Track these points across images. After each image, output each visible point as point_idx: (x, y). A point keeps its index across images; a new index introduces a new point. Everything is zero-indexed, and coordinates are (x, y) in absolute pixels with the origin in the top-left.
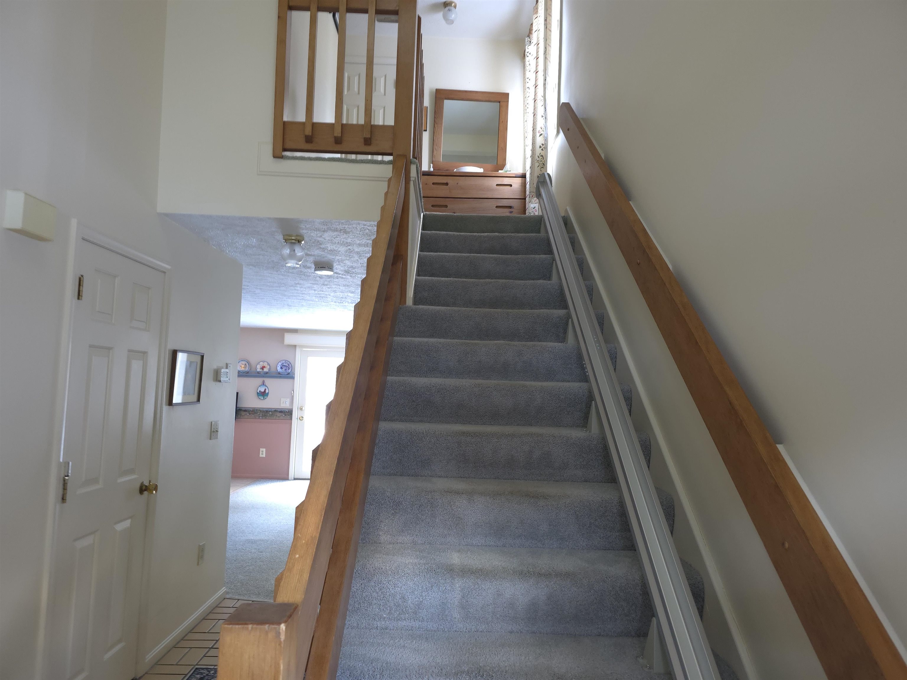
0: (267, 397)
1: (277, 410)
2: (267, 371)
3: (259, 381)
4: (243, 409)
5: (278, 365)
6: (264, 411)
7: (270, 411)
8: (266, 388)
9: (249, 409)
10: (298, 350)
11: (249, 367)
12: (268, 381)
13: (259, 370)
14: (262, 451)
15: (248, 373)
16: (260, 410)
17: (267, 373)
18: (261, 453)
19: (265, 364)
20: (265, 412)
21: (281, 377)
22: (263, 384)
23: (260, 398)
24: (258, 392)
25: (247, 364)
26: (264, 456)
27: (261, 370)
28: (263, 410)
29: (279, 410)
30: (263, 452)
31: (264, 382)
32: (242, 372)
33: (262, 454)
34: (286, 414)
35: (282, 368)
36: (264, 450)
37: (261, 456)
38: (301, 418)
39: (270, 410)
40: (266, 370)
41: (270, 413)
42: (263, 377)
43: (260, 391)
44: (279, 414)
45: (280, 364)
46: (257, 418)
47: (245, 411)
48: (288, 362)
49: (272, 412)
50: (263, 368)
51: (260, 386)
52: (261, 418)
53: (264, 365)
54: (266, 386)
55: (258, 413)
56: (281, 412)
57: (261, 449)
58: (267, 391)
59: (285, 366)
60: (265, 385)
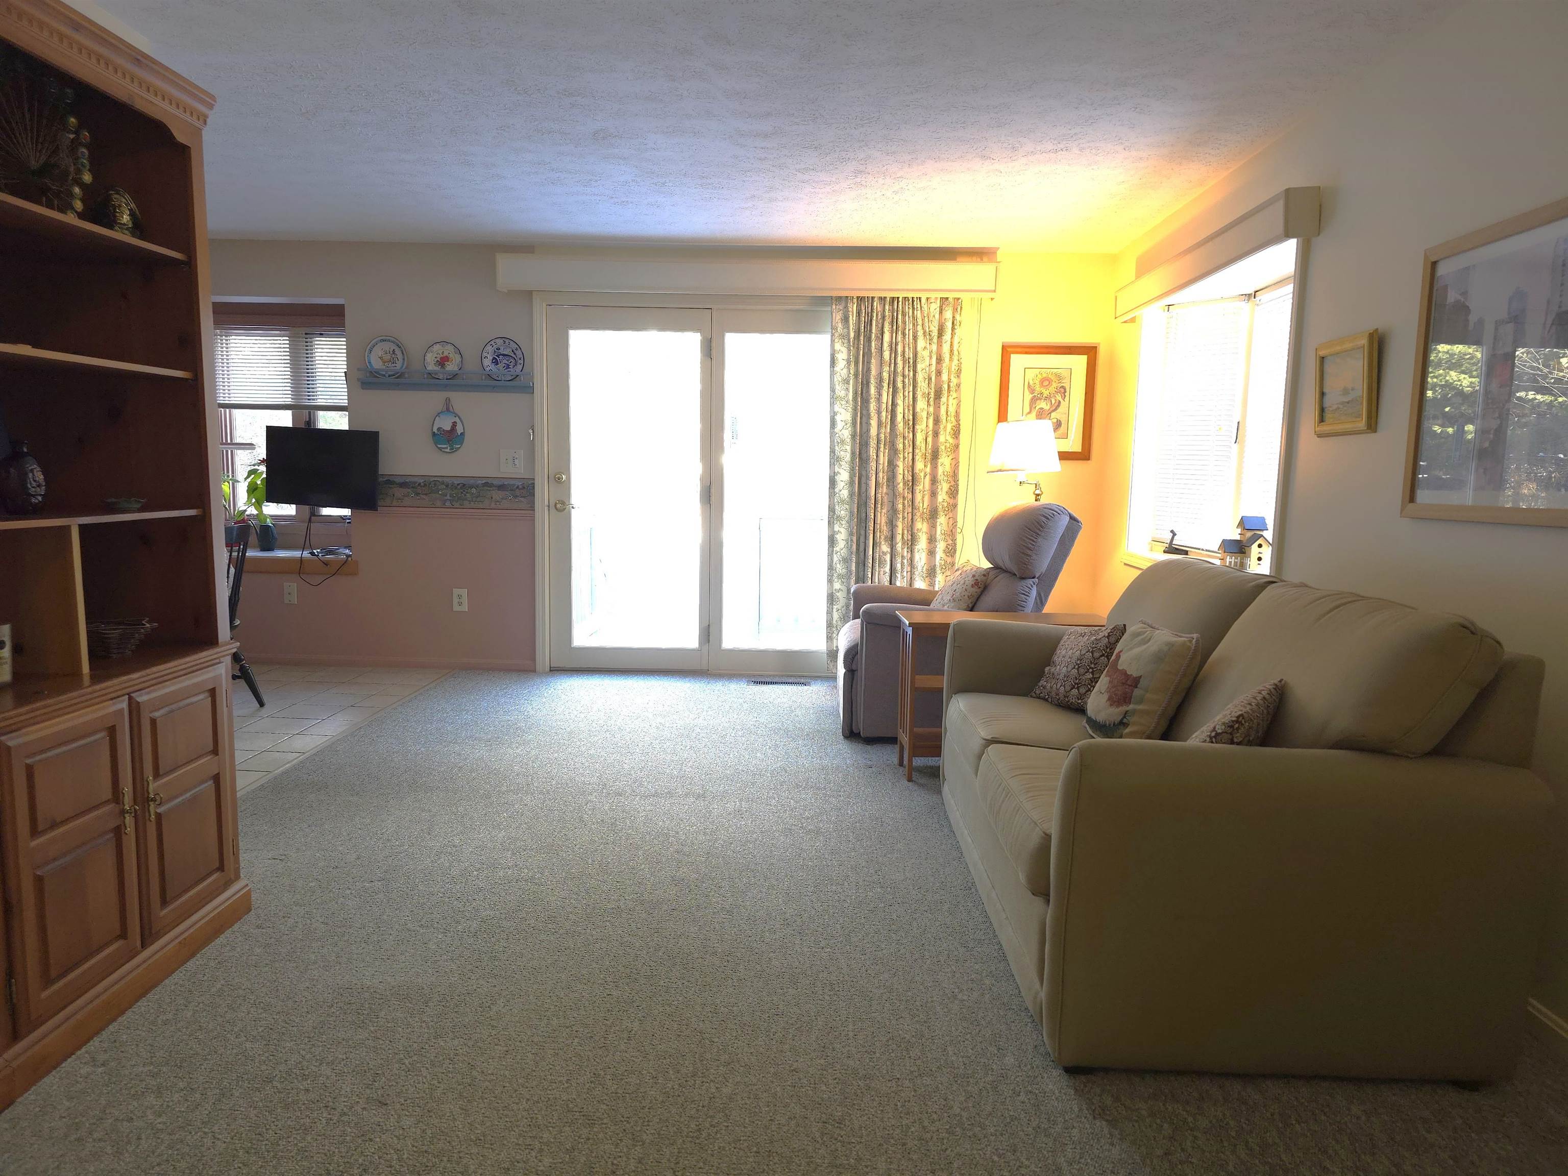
0: (462, 444)
1: (489, 481)
2: (456, 369)
3: (435, 399)
4: (398, 480)
5: (485, 354)
6: (454, 487)
7: (471, 487)
8: (457, 420)
9: (413, 479)
10: (539, 308)
11: (404, 359)
12: (460, 399)
13: (431, 367)
14: (460, 596)
15: (401, 375)
16: (443, 483)
17: (455, 376)
18: (456, 600)
19: (448, 351)
20: (459, 487)
21: (494, 389)
22: (448, 409)
23: (440, 449)
24: (435, 430)
25: (398, 352)
26: (465, 608)
27: (437, 368)
28: (453, 484)
29: (496, 482)
30: (461, 599)
31: (448, 401)
32: (384, 373)
33: (460, 604)
34: (518, 492)
35: (495, 362)
36: (464, 592)
37: (456, 608)
38: (558, 506)
39: (472, 482)
40: (451, 367)
41: (474, 490)
42: (445, 387)
43: (439, 429)
44: (497, 495)
45: (489, 348)
46: (439, 503)
47: (403, 485)
48: (512, 343)
49: (477, 487)
50: (442, 361)
51: (438, 415)
52: (448, 504)
53: (446, 354)
54: (456, 415)
55: (440, 493)
56: (501, 487)
57: (456, 592)
58: (459, 429)
59: (504, 355)
60: (454, 413)
